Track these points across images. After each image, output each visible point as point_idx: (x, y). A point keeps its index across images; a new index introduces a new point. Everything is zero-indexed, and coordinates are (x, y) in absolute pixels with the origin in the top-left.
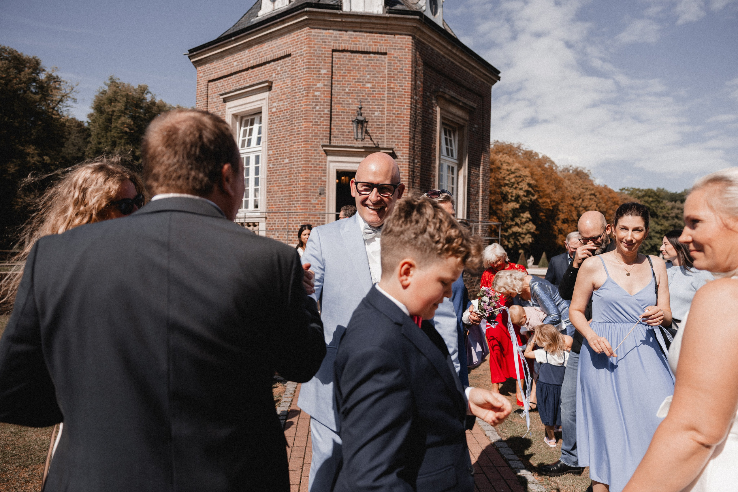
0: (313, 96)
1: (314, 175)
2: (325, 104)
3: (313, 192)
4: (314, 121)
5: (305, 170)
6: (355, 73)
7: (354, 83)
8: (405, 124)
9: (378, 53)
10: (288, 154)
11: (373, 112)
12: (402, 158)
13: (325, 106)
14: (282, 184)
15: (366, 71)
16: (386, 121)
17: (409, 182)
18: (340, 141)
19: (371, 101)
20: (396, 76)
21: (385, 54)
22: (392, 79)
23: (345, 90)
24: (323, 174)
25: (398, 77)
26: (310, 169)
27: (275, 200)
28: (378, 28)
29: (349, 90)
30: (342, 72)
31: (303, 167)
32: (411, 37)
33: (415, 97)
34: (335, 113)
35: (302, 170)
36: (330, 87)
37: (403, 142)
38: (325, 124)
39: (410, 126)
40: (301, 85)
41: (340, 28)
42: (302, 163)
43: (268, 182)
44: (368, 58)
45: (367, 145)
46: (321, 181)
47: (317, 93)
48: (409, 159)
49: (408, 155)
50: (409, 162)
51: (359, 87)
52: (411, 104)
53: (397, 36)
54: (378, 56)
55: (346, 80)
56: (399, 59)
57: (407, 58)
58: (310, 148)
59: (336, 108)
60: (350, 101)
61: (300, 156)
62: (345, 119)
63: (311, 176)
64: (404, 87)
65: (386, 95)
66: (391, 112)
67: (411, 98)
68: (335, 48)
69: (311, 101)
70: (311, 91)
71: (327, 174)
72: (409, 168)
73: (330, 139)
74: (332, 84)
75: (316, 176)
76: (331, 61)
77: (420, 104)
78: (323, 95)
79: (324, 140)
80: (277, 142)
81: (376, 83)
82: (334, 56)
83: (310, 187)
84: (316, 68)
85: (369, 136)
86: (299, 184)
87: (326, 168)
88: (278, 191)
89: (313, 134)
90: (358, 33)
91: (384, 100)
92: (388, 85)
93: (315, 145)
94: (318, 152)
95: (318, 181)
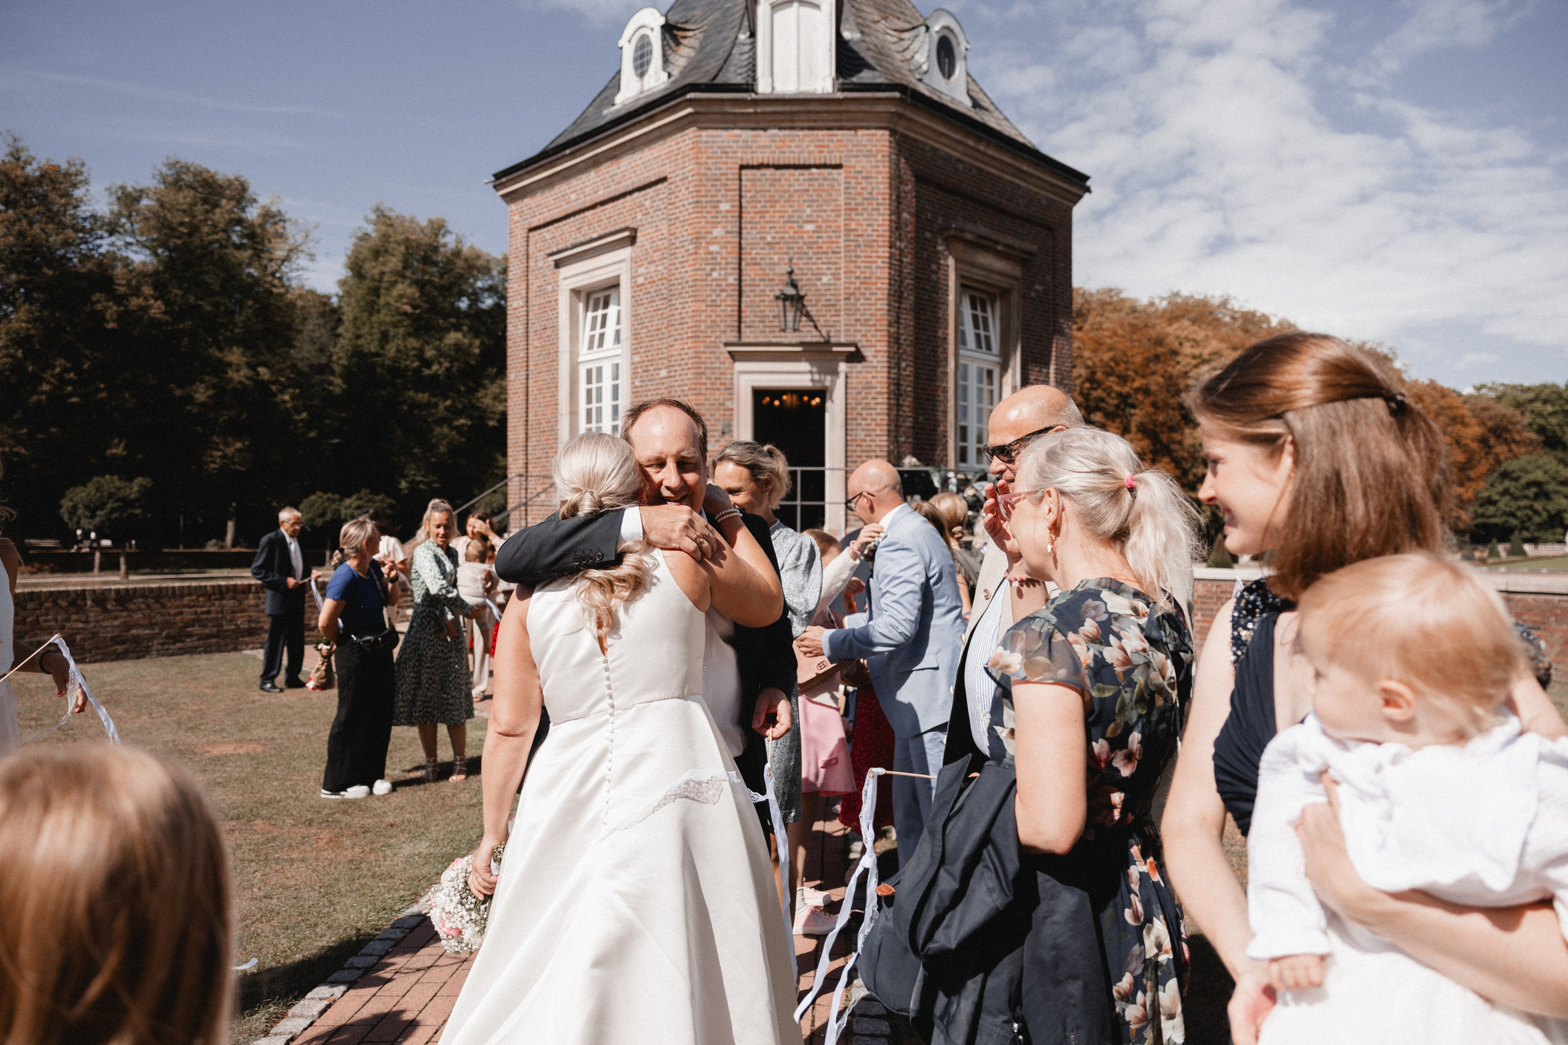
0: (706, 253)
1: (712, 398)
2: (729, 267)
4: (709, 299)
5: (695, 389)
6: (783, 206)
7: (781, 224)
8: (880, 296)
9: (825, 166)
10: (665, 361)
11: (819, 275)
12: (875, 360)
13: (729, 271)
15: (805, 201)
16: (842, 292)
17: (889, 404)
18: (758, 334)
19: (814, 257)
20: (860, 208)
21: (839, 166)
22: (853, 213)
23: (765, 238)
24: (728, 397)
25: (864, 210)
26: (703, 387)
28: (823, 121)
29: (774, 238)
30: (759, 205)
31: (692, 384)
32: (887, 133)
33: (898, 244)
34: (748, 282)
35: (690, 389)
36: (737, 235)
37: (877, 330)
38: (729, 303)
39: (889, 300)
40: (685, 233)
41: (753, 125)
42: (690, 376)
44: (806, 177)
45: (808, 339)
46: (725, 410)
47: (714, 248)
48: (889, 362)
49: (886, 354)
50: (889, 367)
51: (791, 231)
52: (890, 258)
53: (860, 132)
54: (826, 171)
55: (767, 219)
56: (864, 175)
57: (880, 172)
58: (702, 349)
59: (749, 273)
60: (776, 258)
61: (687, 364)
62: (767, 293)
63: (706, 400)
64: (875, 227)
65: (842, 244)
66: (853, 276)
67: (891, 247)
68: (745, 163)
69: (703, 262)
70: (703, 245)
71: (735, 396)
72: (889, 378)
73: (740, 331)
74: (741, 228)
75: (714, 400)
76: (737, 187)
77: (910, 256)
78: (724, 251)
79: (728, 334)
80: (646, 340)
81: (823, 221)
82: (743, 177)
84: (711, 202)
85: (812, 321)
87: (732, 384)
89: (709, 323)
90: (787, 132)
91: (839, 253)
92: (846, 225)
93: (711, 342)
94: (717, 355)
95: (719, 410)
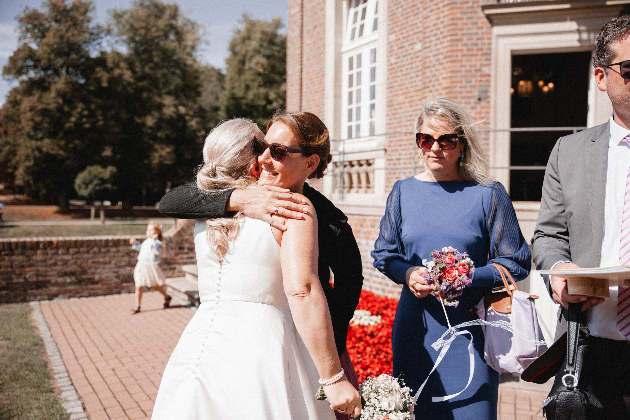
1: (468, 64)
3: (465, 97)
5: (451, 56)
10: (420, 34)
14: (412, 90)
24: (485, 62)
26: (459, 54)
27: (401, 118)
31: (448, 52)
35: (445, 58)
42: (446, 44)
43: (389, 88)
46: (482, 76)
58: (459, 16)
61: (442, 33)
63: (461, 66)
71: (493, 62)
75: (471, 66)
80: (402, 18)
83: (461, 87)
86: (440, 84)
87: (490, 49)
88: (404, 103)
93: (468, 8)
94: (474, 20)
95: (475, 76)
